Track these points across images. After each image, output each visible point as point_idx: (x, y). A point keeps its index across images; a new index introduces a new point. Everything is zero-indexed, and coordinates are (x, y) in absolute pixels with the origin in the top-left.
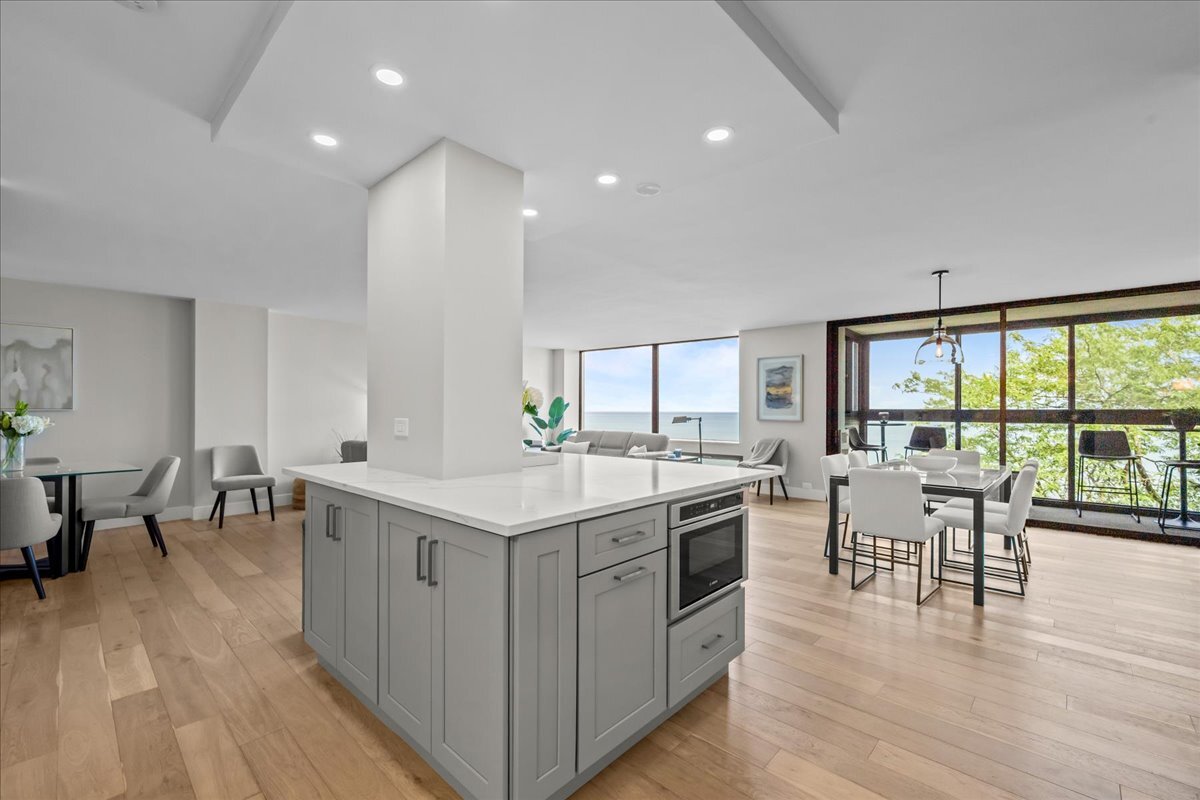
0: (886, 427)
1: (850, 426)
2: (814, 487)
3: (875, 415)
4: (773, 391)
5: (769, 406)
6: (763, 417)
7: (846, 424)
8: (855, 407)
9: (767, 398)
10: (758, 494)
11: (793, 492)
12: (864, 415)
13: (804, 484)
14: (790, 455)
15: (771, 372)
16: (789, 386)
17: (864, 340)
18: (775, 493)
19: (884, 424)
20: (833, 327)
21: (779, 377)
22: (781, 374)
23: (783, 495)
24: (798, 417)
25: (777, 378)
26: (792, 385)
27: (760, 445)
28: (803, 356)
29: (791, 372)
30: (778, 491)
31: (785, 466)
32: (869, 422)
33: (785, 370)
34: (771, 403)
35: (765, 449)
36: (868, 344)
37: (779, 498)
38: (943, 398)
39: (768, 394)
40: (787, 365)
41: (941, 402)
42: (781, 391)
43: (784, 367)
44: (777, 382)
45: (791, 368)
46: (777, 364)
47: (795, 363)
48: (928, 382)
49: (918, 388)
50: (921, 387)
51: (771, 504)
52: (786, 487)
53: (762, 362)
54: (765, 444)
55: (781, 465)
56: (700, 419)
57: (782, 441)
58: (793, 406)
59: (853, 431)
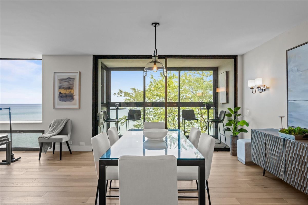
0: (118, 110)
1: (103, 110)
2: (86, 145)
3: (114, 105)
4: (63, 91)
5: (60, 100)
6: (57, 106)
7: (102, 109)
8: (105, 101)
9: (59, 96)
10: (53, 153)
11: (74, 148)
12: (109, 105)
13: (81, 143)
14: (73, 127)
15: (61, 80)
16: (72, 89)
17: (109, 70)
18: (63, 150)
19: (117, 109)
20: (96, 58)
21: (67, 83)
22: (68, 82)
23: (69, 151)
24: (77, 106)
25: (65, 84)
26: (74, 88)
27: (54, 123)
28: (80, 73)
29: (74, 81)
30: (65, 149)
31: (69, 135)
32: (111, 108)
33: (70, 79)
34: (62, 99)
35: (57, 126)
36: (111, 72)
37: (66, 153)
38: (130, 98)
39: (60, 93)
40: (72, 77)
41: (129, 99)
42: (68, 92)
43: (69, 78)
44: (65, 86)
45: (74, 79)
46: (65, 76)
47: (76, 76)
48: (125, 93)
49: (122, 95)
50: (123, 95)
51: (61, 159)
52: (70, 146)
53: (56, 75)
54: (57, 122)
55: (67, 134)
56: (10, 109)
57: (69, 120)
58: (75, 100)
59: (104, 112)
